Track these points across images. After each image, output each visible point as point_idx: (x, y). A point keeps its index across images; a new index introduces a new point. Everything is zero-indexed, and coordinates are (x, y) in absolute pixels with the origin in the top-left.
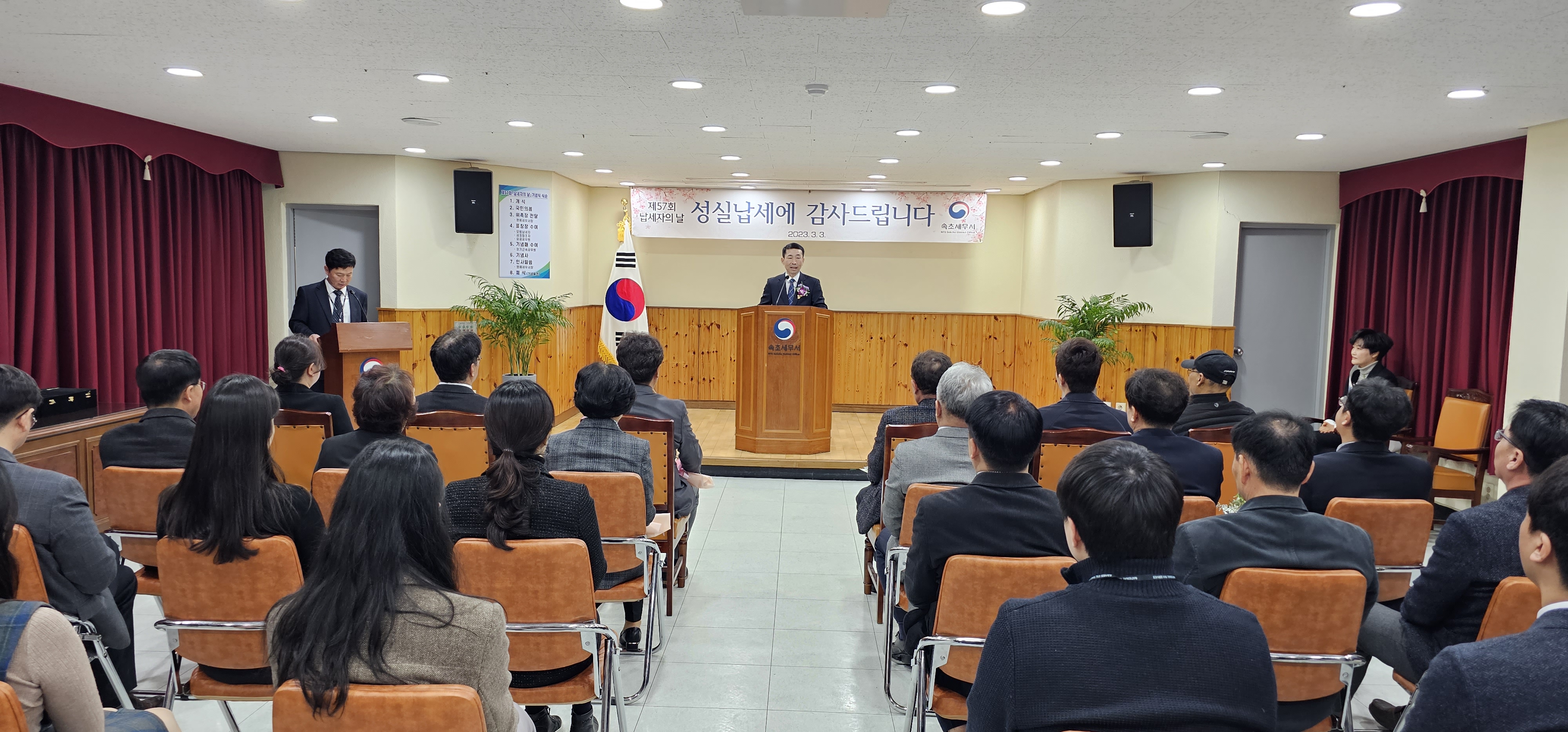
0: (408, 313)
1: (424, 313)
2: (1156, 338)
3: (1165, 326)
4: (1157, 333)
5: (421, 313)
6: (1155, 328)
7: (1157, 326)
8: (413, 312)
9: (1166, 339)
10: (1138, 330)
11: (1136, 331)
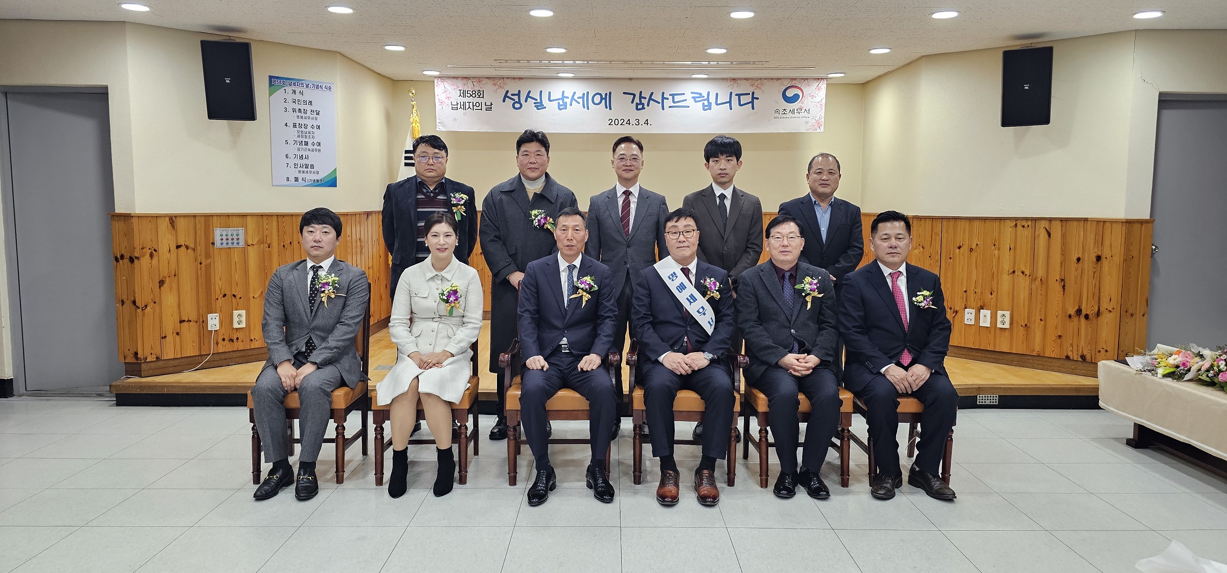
0: (150, 219)
1: (172, 219)
2: (1049, 235)
3: (1062, 220)
4: (1050, 228)
5: (167, 219)
6: (1047, 222)
7: (1050, 220)
8: (157, 217)
9: (1064, 236)
10: (1026, 226)
11: (1023, 227)
